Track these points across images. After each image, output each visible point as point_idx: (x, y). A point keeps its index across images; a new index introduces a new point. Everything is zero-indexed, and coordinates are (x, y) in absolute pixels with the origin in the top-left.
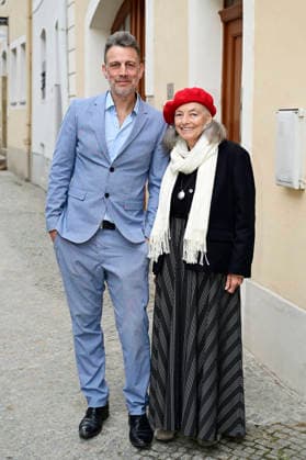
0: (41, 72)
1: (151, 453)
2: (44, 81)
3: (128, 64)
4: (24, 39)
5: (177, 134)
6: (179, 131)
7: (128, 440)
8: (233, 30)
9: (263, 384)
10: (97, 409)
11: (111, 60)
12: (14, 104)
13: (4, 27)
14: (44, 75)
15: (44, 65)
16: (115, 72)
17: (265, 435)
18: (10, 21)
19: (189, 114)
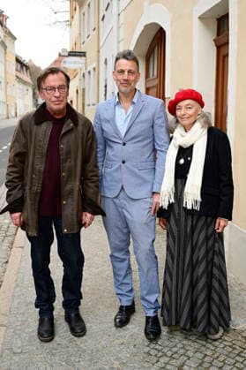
0: (104, 85)
1: (157, 347)
2: (106, 90)
3: (130, 72)
4: (95, 65)
5: (177, 122)
6: (179, 119)
7: (143, 334)
8: (223, 51)
9: (240, 298)
10: (127, 307)
11: (119, 68)
12: (89, 105)
13: (83, 58)
14: (106, 86)
15: (106, 80)
16: (120, 77)
17: (240, 338)
18: (87, 54)
19: (186, 107)
